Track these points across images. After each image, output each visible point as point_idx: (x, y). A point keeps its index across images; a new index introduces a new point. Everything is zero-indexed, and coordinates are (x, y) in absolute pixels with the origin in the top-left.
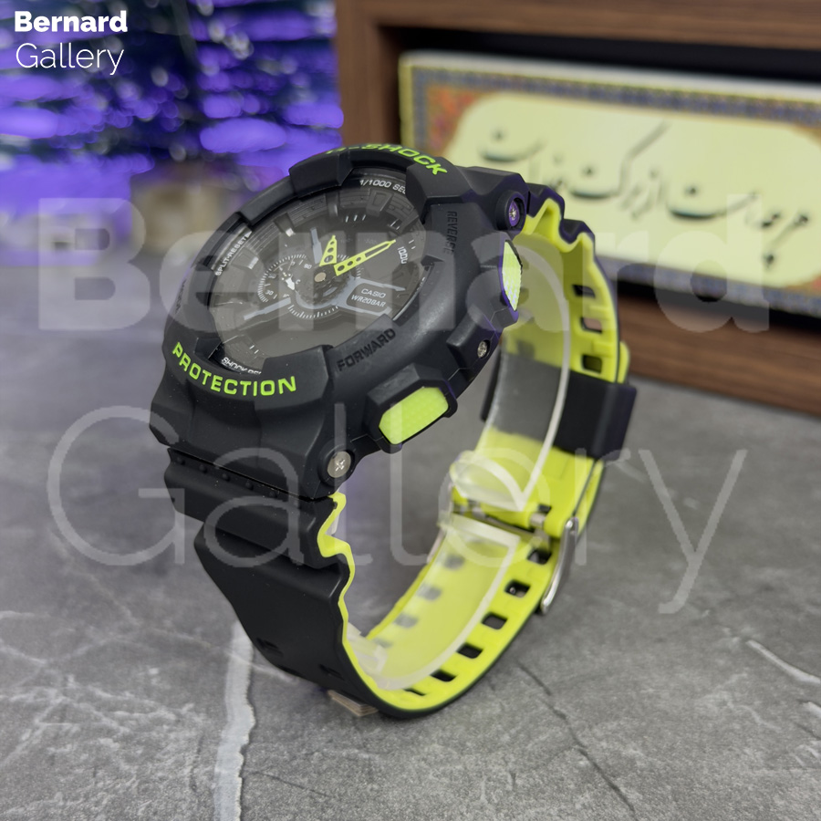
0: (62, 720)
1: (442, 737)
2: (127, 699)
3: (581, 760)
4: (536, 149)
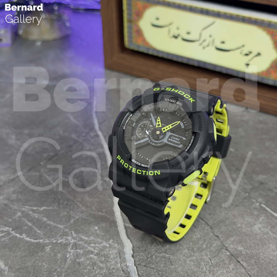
2: (92, 239)
3: (227, 252)
4: (170, 24)
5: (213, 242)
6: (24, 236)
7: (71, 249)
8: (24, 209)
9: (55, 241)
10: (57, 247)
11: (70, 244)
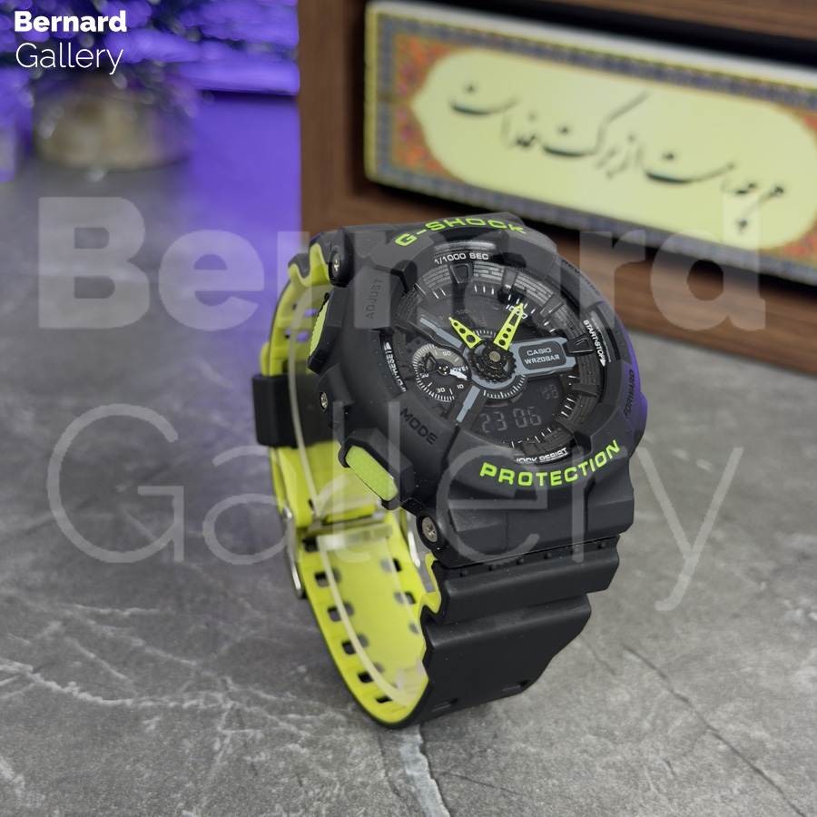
0: (242, 726)
1: (590, 728)
2: (291, 700)
3: (718, 744)
4: (509, 105)
5: (672, 713)
6: (73, 688)
7: (225, 727)
8: (68, 613)
9: (172, 704)
10: (180, 720)
11: (220, 712)
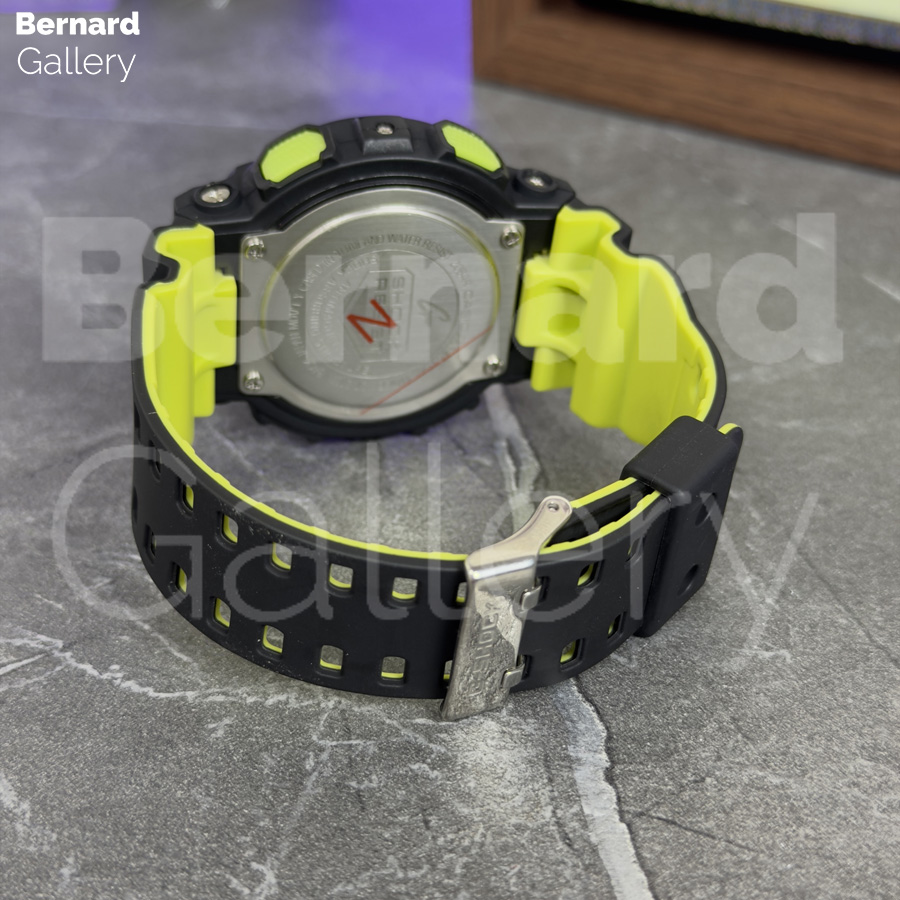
0: (348, 735)
1: (862, 748)
6: (115, 672)
7: (323, 736)
8: (121, 565)
9: (250, 700)
10: (259, 725)
11: (317, 714)
